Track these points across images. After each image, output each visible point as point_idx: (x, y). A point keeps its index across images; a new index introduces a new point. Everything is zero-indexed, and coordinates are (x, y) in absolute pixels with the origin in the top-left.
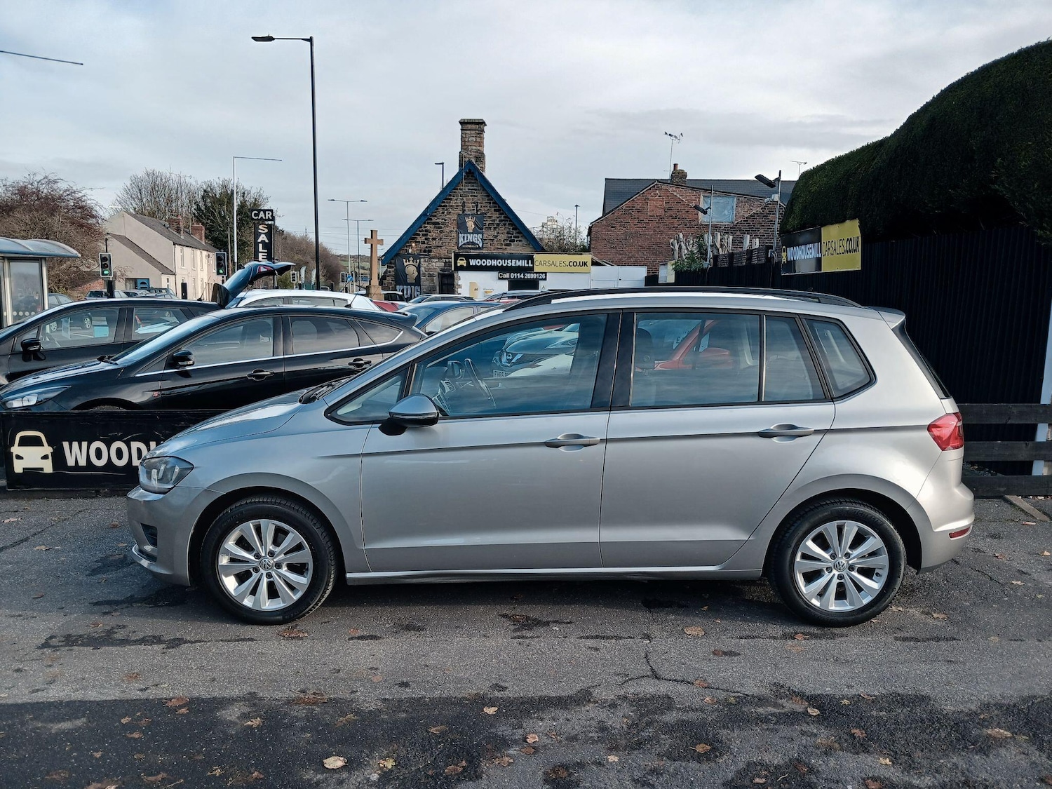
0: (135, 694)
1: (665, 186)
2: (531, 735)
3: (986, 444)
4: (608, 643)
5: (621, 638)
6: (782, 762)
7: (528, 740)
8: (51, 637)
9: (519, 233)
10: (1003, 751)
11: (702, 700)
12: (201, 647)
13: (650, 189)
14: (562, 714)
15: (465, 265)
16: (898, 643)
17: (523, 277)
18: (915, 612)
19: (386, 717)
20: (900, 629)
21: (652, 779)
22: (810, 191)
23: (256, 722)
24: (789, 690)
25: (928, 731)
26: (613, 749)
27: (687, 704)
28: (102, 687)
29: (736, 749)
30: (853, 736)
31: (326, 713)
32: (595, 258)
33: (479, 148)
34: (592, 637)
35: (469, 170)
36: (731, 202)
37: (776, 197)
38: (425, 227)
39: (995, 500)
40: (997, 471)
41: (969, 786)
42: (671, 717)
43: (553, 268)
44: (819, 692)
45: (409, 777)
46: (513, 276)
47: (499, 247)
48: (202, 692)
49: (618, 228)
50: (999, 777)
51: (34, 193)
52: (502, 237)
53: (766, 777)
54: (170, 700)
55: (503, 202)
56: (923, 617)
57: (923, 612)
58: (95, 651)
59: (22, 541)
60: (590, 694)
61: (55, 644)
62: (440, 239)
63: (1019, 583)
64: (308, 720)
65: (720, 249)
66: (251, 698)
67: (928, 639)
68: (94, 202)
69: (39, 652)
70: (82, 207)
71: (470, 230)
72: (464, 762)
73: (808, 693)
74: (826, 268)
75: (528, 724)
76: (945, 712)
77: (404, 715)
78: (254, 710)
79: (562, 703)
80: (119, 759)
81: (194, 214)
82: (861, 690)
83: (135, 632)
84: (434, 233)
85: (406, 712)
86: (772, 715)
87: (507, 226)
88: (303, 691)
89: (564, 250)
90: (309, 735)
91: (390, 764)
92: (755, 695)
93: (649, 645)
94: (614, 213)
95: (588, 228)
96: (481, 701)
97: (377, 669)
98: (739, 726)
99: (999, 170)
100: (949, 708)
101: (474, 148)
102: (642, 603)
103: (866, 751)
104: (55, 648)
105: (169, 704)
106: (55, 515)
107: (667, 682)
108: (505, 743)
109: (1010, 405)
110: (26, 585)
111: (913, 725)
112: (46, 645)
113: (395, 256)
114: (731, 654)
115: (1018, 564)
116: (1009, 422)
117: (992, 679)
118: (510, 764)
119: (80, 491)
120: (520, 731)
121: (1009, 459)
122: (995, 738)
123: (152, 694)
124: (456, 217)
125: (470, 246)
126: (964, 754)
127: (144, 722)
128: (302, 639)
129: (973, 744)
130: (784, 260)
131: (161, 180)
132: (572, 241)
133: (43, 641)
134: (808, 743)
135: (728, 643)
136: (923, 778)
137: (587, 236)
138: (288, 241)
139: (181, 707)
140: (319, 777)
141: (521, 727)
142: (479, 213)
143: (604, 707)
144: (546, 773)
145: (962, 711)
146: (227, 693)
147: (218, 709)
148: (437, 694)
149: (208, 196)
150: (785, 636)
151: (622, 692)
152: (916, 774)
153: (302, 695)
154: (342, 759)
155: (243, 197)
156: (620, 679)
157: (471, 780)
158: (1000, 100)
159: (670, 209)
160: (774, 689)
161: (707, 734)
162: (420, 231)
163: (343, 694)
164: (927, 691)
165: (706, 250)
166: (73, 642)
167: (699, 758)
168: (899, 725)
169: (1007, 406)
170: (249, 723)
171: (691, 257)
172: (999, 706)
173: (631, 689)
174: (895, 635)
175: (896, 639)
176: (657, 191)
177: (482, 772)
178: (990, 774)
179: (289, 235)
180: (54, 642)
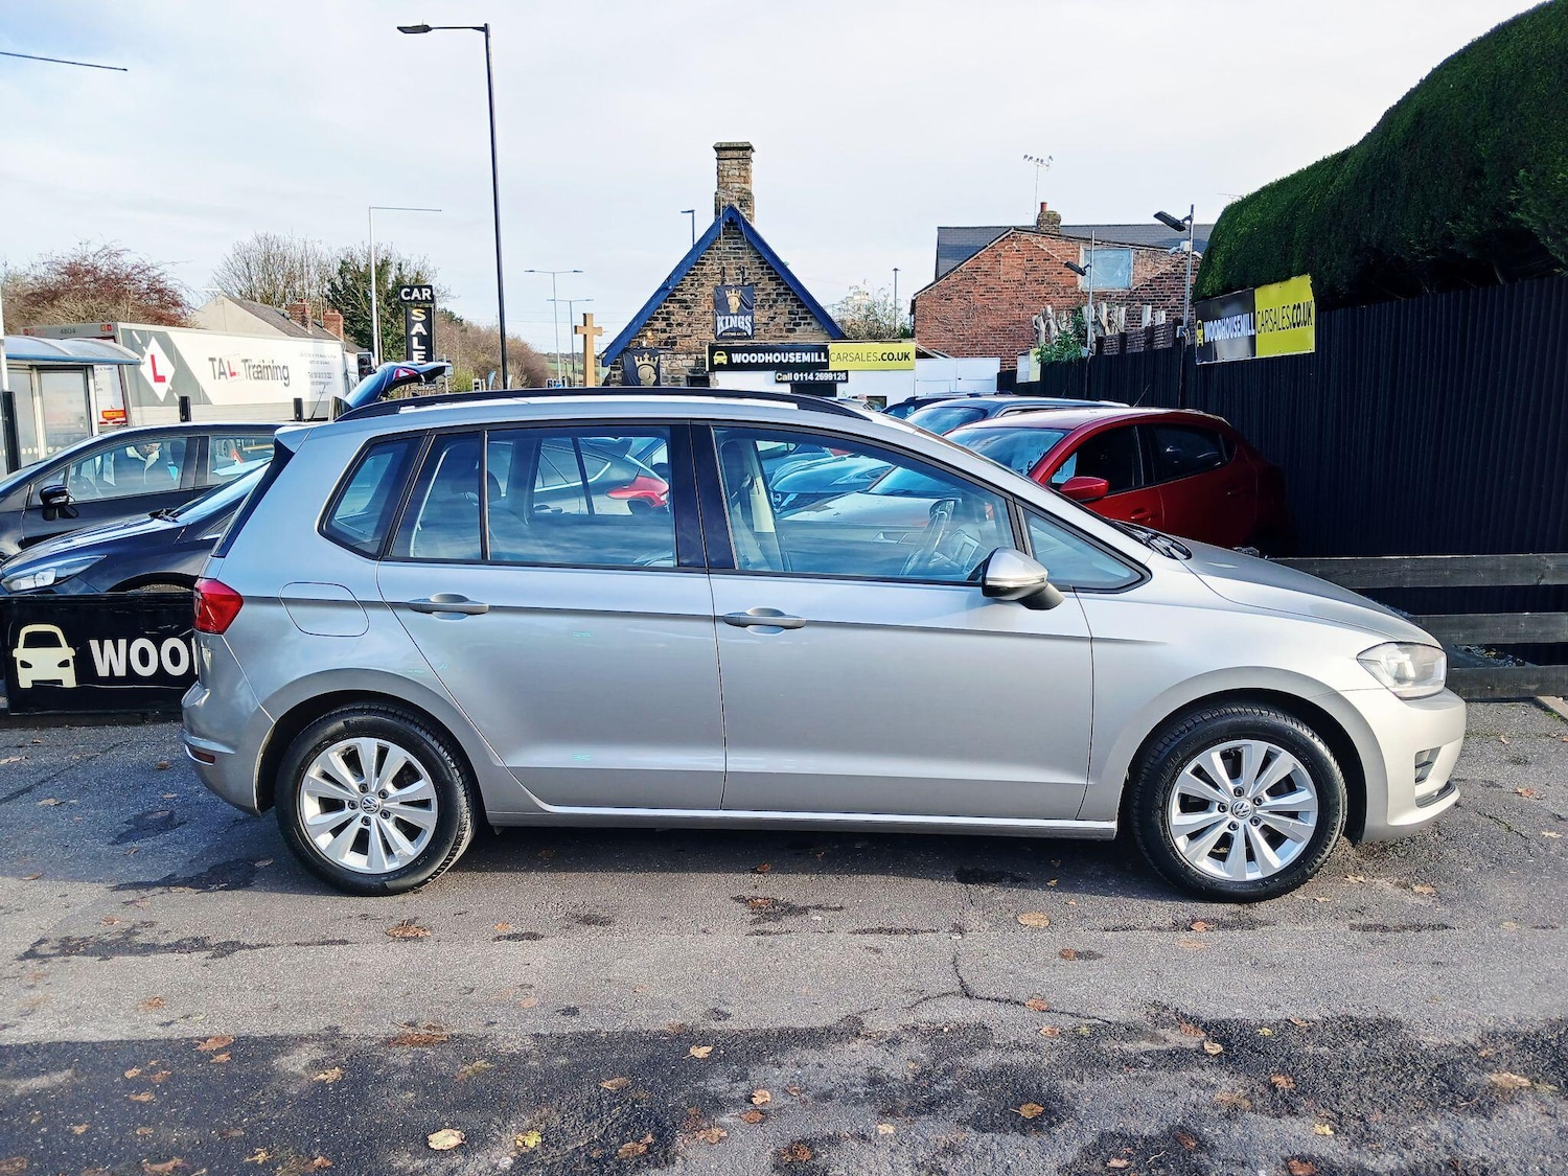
0: (153, 1032)
1: (1025, 236)
2: (759, 1092)
3: (1506, 617)
4: (897, 941)
5: (916, 932)
6: (1156, 1132)
7: (754, 1100)
8: (40, 942)
9: (806, 312)
10: (1514, 1111)
11: (1037, 1031)
12: (265, 954)
13: (1003, 240)
14: (811, 1056)
15: (725, 362)
16: (1357, 934)
17: (812, 379)
18: (1385, 885)
19: (535, 1063)
20: (1360, 911)
21: (945, 1163)
22: (1236, 234)
23: (332, 1075)
24: (1176, 1014)
25: (1394, 1079)
26: (889, 1113)
27: (1012, 1038)
28: (105, 1019)
29: (1084, 1112)
30: (1273, 1087)
31: (444, 1059)
32: (921, 347)
33: (744, 185)
34: (872, 931)
35: (731, 219)
36: (1126, 258)
37: (1187, 246)
38: (665, 307)
39: (1522, 704)
40: (1525, 659)
41: (1456, 1170)
42: (985, 1060)
43: (857, 364)
44: (1224, 1017)
45: (560, 1161)
46: (797, 377)
47: (778, 334)
48: (257, 1028)
49: (956, 300)
50: (1507, 1154)
51: (88, 272)
52: (782, 319)
53: (1129, 1157)
54: (205, 1040)
55: (783, 266)
56: (1398, 891)
57: (1398, 884)
58: (102, 962)
59: (22, 792)
60: (861, 1023)
61: (44, 953)
62: (689, 325)
63: (1553, 834)
64: (413, 1070)
65: (1107, 329)
66: (331, 1038)
67: (1404, 928)
68: (178, 282)
69: (20, 964)
70: (160, 291)
71: (734, 310)
72: (650, 1136)
73: (1206, 1018)
74: (1264, 351)
75: (757, 1073)
76: (1424, 1046)
77: (564, 1061)
78: (332, 1055)
79: (812, 1038)
80: (113, 1136)
81: (327, 297)
82: (1291, 1013)
83: (167, 932)
84: (679, 316)
85: (569, 1055)
86: (1146, 1054)
87: (789, 302)
88: (411, 1024)
89: (875, 337)
90: (411, 1095)
91: (533, 1140)
92: (1121, 1022)
93: (960, 943)
94: (948, 279)
95: (910, 302)
96: (687, 1036)
97: (531, 987)
98: (1092, 1074)
99: (1522, 189)
100: (1430, 1040)
101: (737, 185)
102: (956, 874)
103: (1293, 1112)
104: (44, 958)
105: (203, 1047)
106: (77, 753)
107: (984, 1003)
108: (718, 1104)
109: (1544, 556)
110: (18, 860)
111: (1372, 1069)
112: (31, 954)
113: (621, 352)
114: (1089, 955)
115: (1552, 804)
116: (1543, 582)
117: (1503, 991)
118: (721, 1139)
119: (119, 714)
120: (743, 1086)
121: (1542, 640)
122: (1502, 1090)
123: (177, 1032)
124: (711, 290)
125: (734, 334)
126: (1451, 1115)
127: (159, 1077)
128: (421, 940)
129: (1466, 1099)
130: (1199, 341)
131: (278, 247)
132: (887, 323)
133: (27, 949)
134: (1201, 1100)
135: (1083, 939)
136: (1382, 1156)
137: (911, 315)
138: (469, 334)
139: (218, 1052)
140: (420, 1164)
141: (744, 1078)
142: (746, 284)
143: (880, 1044)
144: (777, 1154)
145: (1452, 1045)
146: (295, 1028)
147: (276, 1054)
148: (620, 1026)
149: (348, 271)
150: (1176, 926)
151: (911, 1021)
152: (1371, 1150)
153: (409, 1031)
154: (457, 1133)
155: (400, 269)
156: (910, 999)
157: (656, 1166)
158: (1524, 78)
159: (1034, 269)
160: (1153, 1011)
161: (1039, 1087)
162: (658, 314)
163: (473, 1027)
164: (1397, 1012)
165: (1086, 331)
166: (72, 948)
167: (1025, 1127)
168: (1348, 1068)
169: (1538, 557)
170: (322, 1076)
171: (1064, 343)
172: (1512, 1036)
173: (927, 1014)
174: (1352, 921)
175: (1353, 926)
176: (1014, 244)
177: (676, 1153)
178: (1492, 1149)
179: (470, 325)
180: (44, 949)
